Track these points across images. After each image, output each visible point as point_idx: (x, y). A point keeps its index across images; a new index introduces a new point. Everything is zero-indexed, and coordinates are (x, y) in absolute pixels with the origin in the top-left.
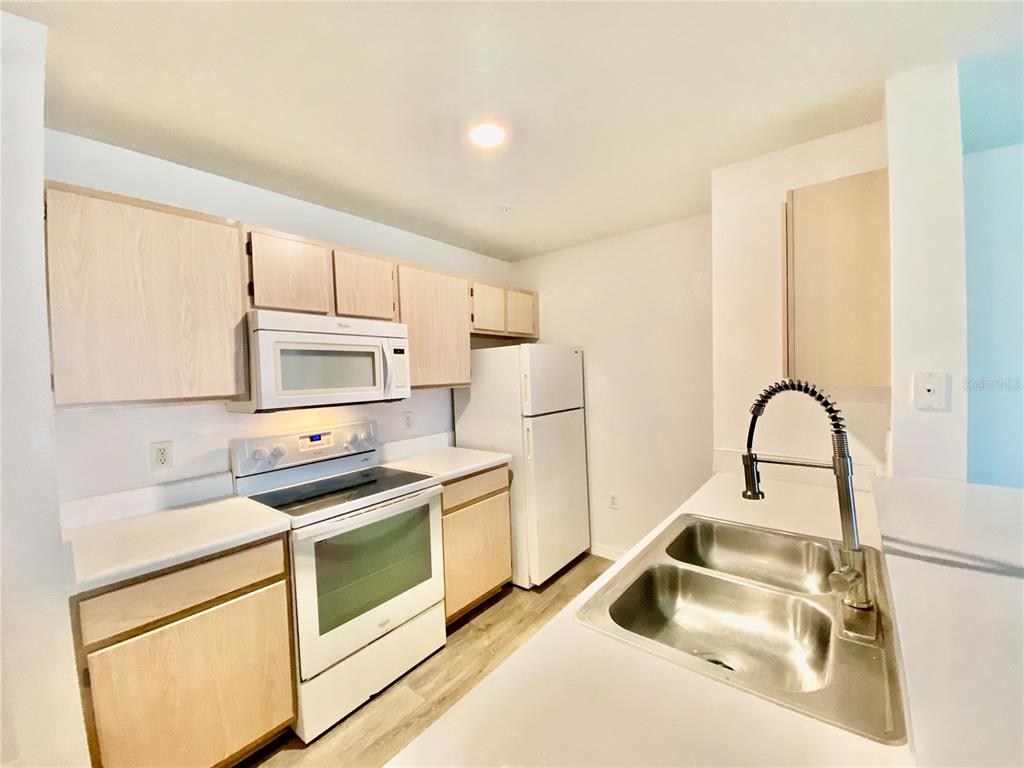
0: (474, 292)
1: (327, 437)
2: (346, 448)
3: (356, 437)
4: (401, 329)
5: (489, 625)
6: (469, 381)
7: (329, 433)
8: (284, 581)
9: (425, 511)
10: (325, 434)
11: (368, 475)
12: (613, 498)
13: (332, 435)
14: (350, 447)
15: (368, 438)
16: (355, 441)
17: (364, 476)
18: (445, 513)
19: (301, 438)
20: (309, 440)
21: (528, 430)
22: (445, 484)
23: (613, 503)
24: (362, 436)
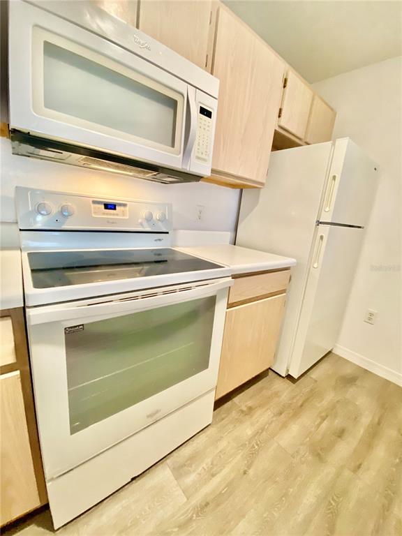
0: (288, 83)
1: (122, 208)
2: (141, 224)
3: (151, 215)
4: (212, 84)
5: (250, 409)
6: (264, 181)
7: (125, 205)
8: (18, 372)
9: (211, 302)
10: (121, 205)
11: (159, 255)
12: (371, 314)
13: (127, 208)
14: (145, 224)
15: (163, 220)
16: (149, 219)
17: (155, 254)
18: (230, 306)
19: (94, 202)
20: (103, 206)
21: (322, 237)
22: (235, 277)
23: (370, 319)
24: (157, 215)
